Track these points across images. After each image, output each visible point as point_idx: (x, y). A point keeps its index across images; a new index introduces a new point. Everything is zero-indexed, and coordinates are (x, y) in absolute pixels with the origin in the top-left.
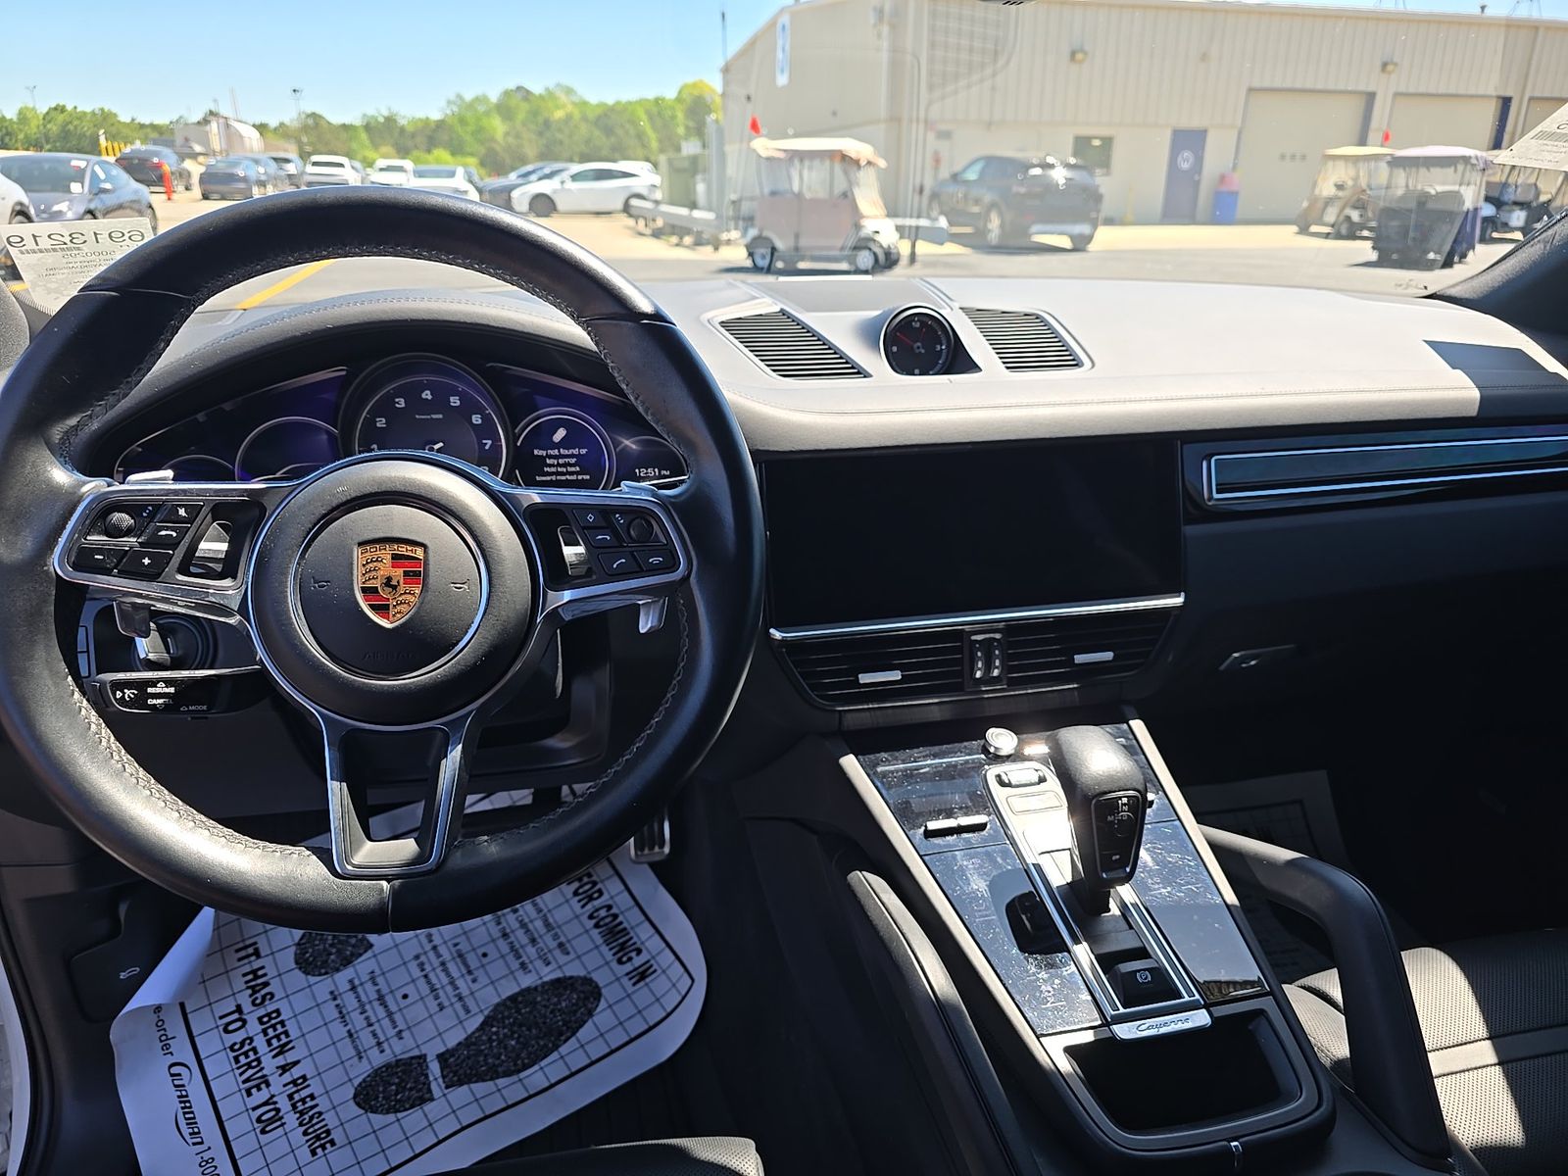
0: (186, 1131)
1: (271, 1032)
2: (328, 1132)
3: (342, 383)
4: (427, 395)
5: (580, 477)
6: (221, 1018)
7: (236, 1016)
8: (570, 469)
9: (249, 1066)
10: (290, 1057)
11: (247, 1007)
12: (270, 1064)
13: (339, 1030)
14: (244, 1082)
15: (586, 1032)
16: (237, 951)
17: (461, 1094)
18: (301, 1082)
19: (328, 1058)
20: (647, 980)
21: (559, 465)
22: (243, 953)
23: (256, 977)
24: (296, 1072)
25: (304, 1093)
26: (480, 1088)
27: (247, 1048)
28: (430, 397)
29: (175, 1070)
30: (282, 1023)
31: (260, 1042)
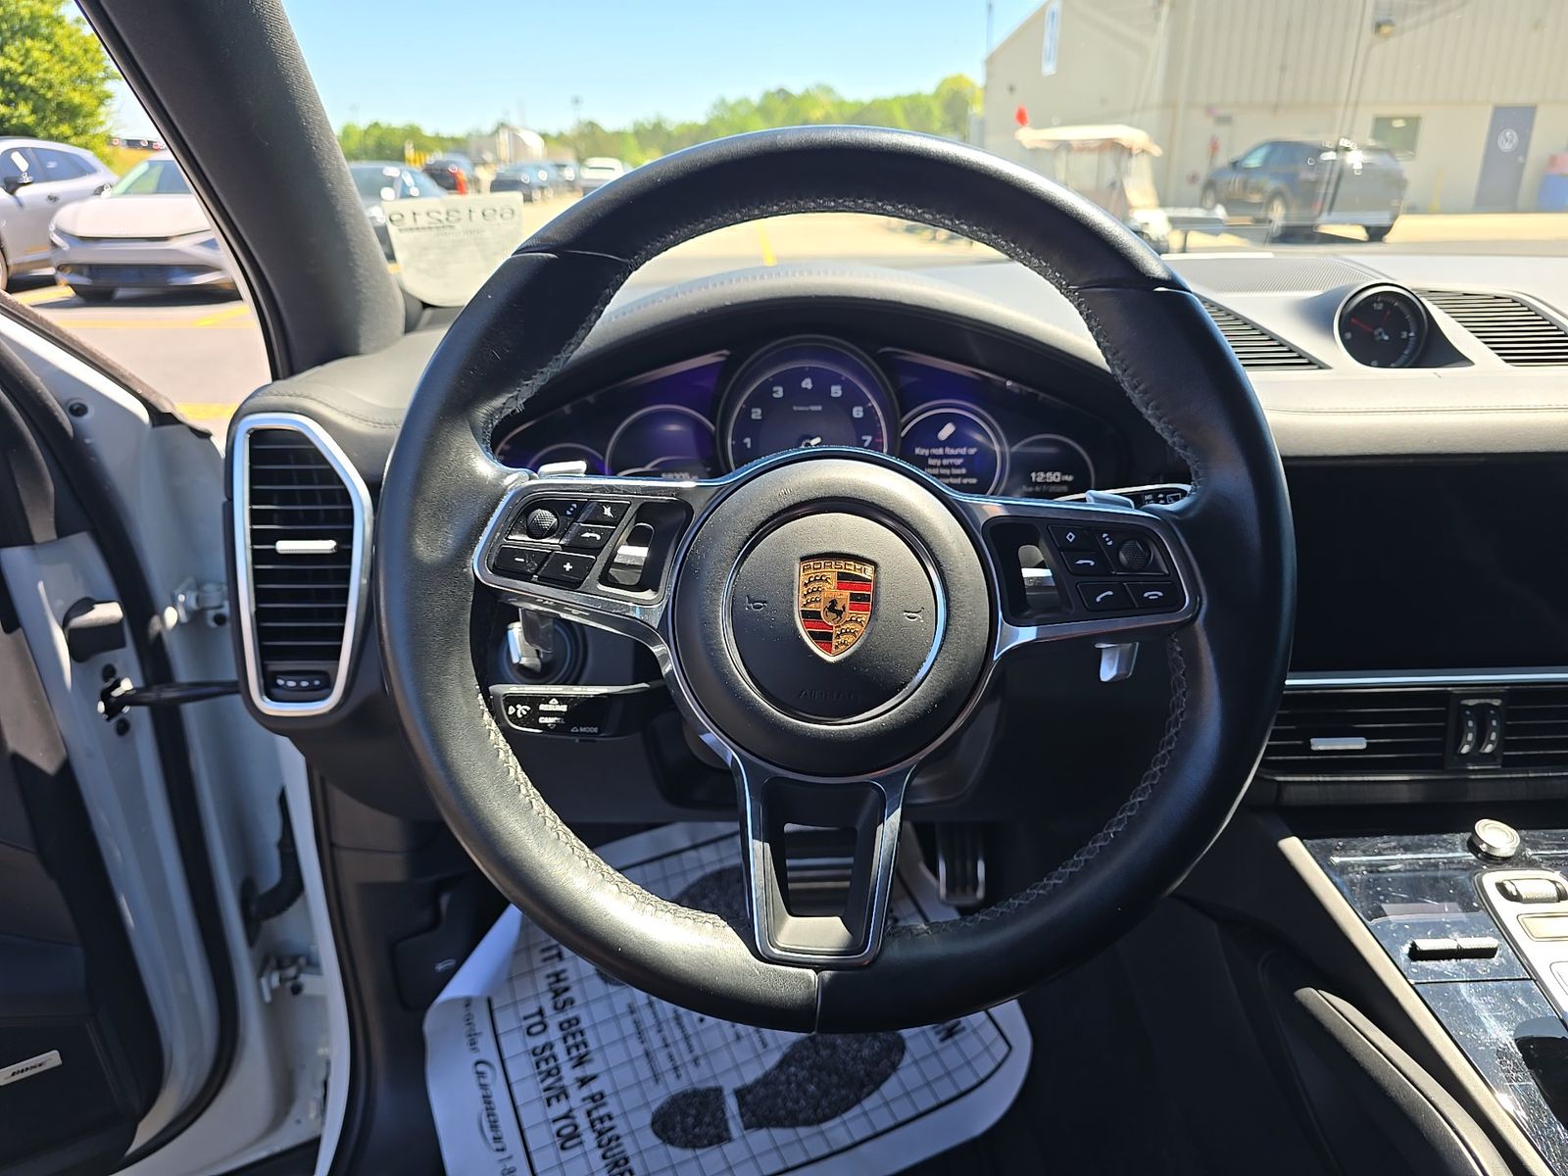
0: (490, 1135)
1: (571, 1041)
2: (627, 1160)
3: (723, 370)
4: (807, 384)
5: (965, 481)
6: (526, 1018)
7: (537, 1019)
8: (956, 471)
9: (549, 1074)
10: (589, 1070)
11: (549, 1011)
12: (569, 1075)
13: (637, 1049)
14: (546, 1090)
15: (890, 1087)
16: (544, 951)
17: (760, 1138)
18: (598, 1099)
19: (625, 1076)
20: (957, 1037)
21: (942, 466)
22: (546, 955)
23: (558, 981)
24: (594, 1087)
25: (602, 1112)
26: (781, 1135)
27: (547, 1053)
28: (810, 386)
29: (481, 1068)
30: (582, 1033)
31: (560, 1049)
